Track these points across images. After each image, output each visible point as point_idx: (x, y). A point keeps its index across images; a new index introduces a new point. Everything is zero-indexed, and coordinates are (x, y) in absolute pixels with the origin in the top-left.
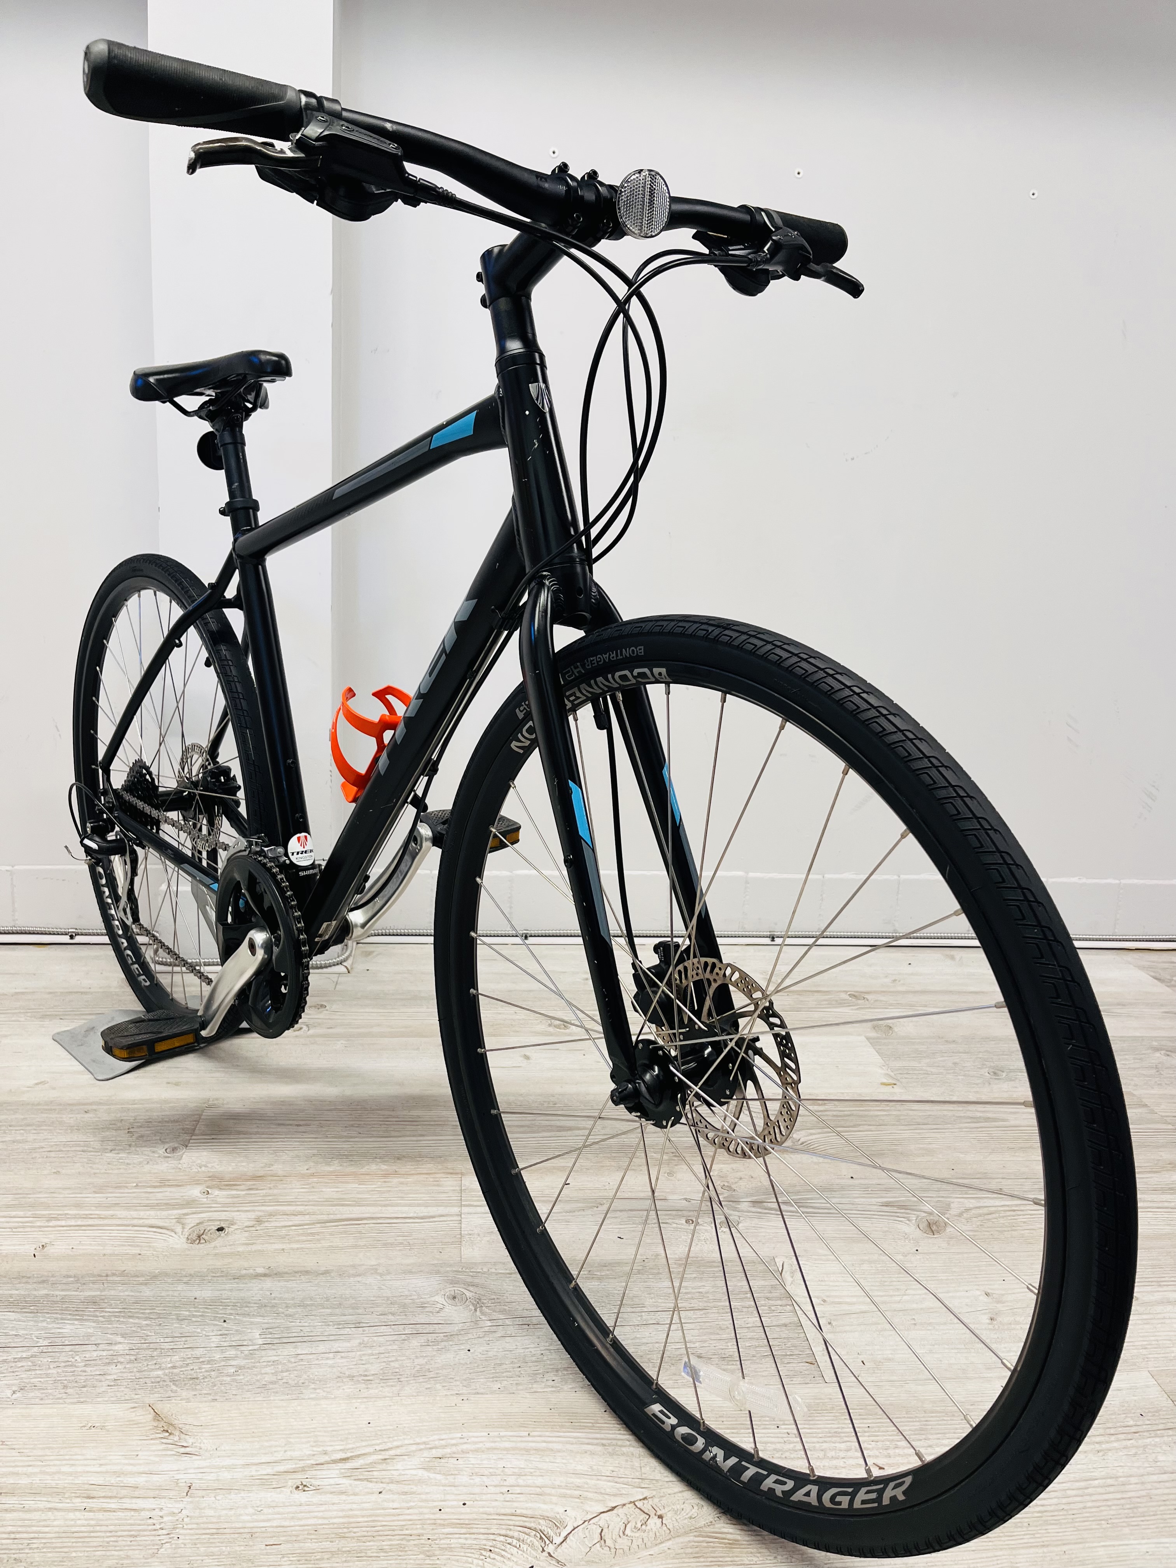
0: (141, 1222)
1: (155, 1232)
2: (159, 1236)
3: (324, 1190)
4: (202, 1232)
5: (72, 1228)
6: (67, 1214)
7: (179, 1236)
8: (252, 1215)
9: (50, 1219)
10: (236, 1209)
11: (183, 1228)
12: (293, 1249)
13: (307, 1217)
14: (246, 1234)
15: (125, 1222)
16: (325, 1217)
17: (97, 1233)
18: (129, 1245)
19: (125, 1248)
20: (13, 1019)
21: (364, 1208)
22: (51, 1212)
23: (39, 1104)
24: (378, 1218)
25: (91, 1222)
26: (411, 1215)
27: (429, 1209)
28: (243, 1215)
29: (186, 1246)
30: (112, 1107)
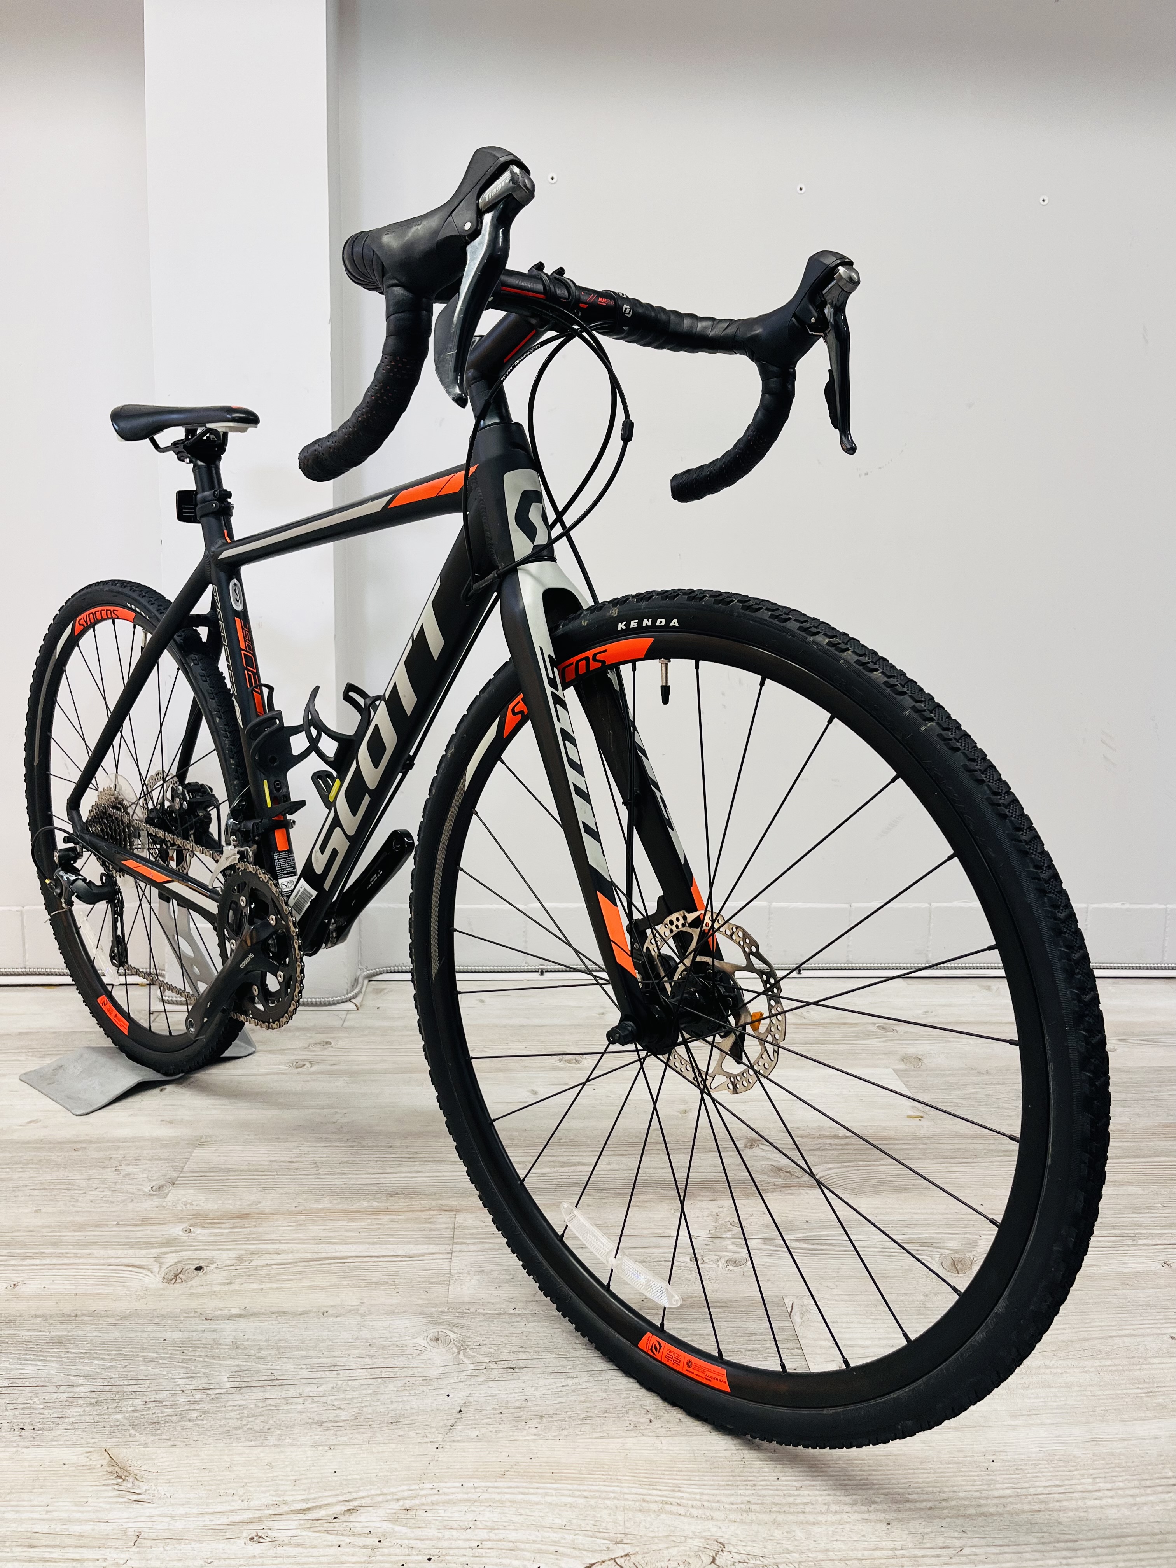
0: (118, 1261)
1: (131, 1271)
2: (135, 1276)
3: (310, 1227)
4: (179, 1271)
5: (46, 1267)
6: (43, 1253)
7: (155, 1276)
8: (233, 1254)
9: (25, 1257)
10: (216, 1247)
11: (161, 1267)
12: (271, 1289)
13: (290, 1255)
14: (225, 1273)
15: (102, 1261)
16: (309, 1256)
17: (72, 1272)
18: (103, 1285)
19: (98, 1287)
20: (14, 1058)
21: (350, 1246)
22: (27, 1251)
23: (28, 1143)
24: (365, 1257)
25: (66, 1261)
26: (399, 1253)
27: (419, 1247)
28: (225, 1254)
29: (161, 1285)
30: (102, 1145)
